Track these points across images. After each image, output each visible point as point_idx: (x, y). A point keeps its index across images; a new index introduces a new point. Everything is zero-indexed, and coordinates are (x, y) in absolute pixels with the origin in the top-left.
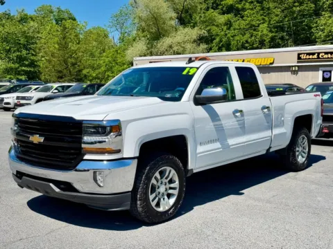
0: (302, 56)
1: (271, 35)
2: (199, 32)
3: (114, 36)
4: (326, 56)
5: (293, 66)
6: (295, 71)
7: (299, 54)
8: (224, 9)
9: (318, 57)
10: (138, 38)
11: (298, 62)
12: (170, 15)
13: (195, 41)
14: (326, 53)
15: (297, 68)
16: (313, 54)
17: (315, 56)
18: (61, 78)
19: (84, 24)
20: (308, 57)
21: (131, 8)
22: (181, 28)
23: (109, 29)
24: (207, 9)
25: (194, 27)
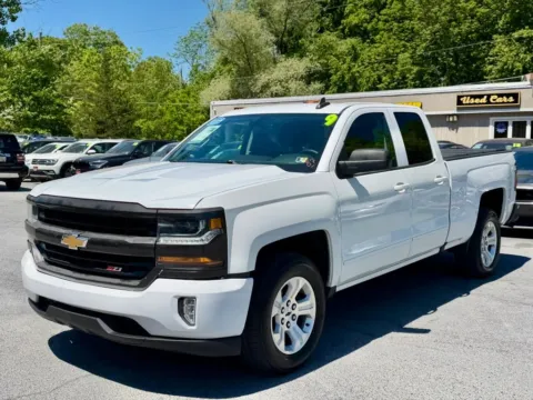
0: (464, 100)
1: (416, 69)
2: (309, 65)
3: (182, 71)
4: (500, 100)
5: (450, 115)
6: (453, 122)
7: (459, 97)
8: (347, 30)
9: (489, 102)
10: (218, 74)
11: (458, 109)
12: (265, 39)
13: (302, 78)
14: (500, 95)
15: (455, 119)
16: (481, 97)
17: (484, 100)
18: (103, 131)
19: (138, 52)
20: (472, 101)
21: (206, 28)
22: (282, 58)
23: (174, 60)
24: (321, 31)
25: (301, 56)
